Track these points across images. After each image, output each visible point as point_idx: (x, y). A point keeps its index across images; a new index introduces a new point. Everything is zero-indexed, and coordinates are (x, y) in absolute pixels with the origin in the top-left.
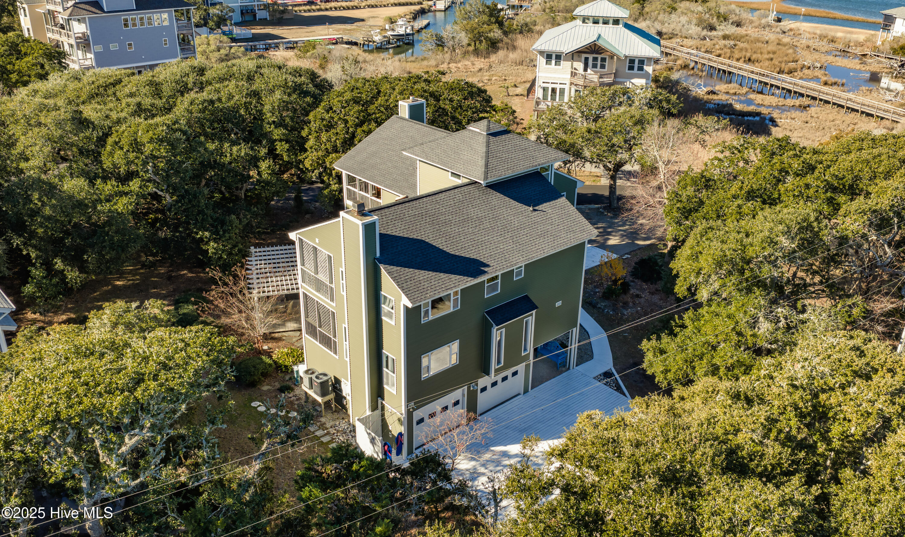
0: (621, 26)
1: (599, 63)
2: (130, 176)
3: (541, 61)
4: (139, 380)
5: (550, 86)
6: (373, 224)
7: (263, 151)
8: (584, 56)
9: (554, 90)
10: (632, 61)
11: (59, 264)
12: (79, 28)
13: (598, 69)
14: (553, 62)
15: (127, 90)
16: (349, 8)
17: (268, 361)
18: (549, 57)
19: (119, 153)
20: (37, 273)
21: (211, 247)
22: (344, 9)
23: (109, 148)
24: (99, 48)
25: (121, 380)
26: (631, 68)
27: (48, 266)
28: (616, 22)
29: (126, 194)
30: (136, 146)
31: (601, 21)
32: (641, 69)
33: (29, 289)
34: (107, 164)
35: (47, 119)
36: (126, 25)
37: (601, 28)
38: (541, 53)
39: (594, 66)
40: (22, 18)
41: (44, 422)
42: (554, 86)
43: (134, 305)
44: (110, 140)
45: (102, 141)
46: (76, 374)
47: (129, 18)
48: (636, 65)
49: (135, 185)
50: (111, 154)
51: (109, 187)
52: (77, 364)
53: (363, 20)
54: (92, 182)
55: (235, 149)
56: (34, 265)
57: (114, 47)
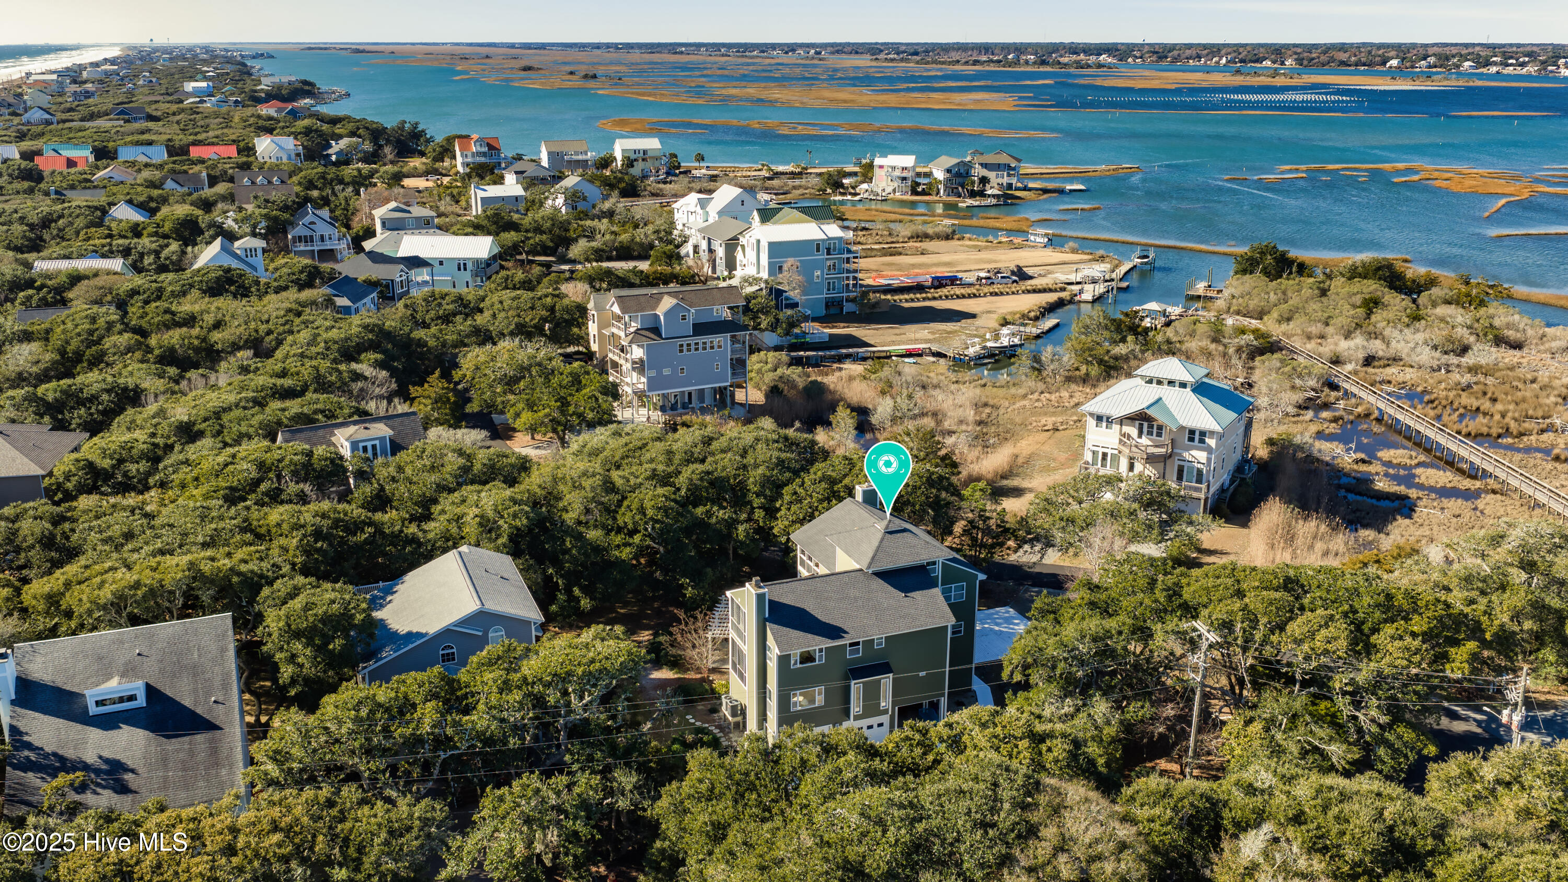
0: (1188, 389)
1: (1155, 431)
2: (632, 533)
3: (1091, 422)
4: (593, 661)
5: (1101, 450)
6: (764, 594)
7: (744, 516)
8: (1137, 423)
9: (1105, 455)
10: (1192, 432)
11: (577, 591)
12: (638, 353)
13: (1154, 437)
14: (1104, 424)
15: (648, 456)
16: (964, 297)
17: (707, 687)
18: (1099, 418)
19: (629, 514)
20: (561, 597)
21: (689, 592)
22: (958, 297)
23: (623, 509)
24: (653, 373)
25: (584, 661)
26: (1191, 439)
27: (569, 592)
28: (1183, 385)
29: (630, 545)
30: (642, 510)
31: (1166, 382)
32: (1202, 441)
33: (554, 608)
34: (620, 522)
35: (587, 483)
36: (681, 351)
37: (1165, 392)
38: (1092, 415)
39: (1150, 433)
40: (590, 323)
41: (550, 674)
42: (1105, 450)
43: (608, 628)
44: (626, 503)
45: (620, 504)
46: (567, 655)
47: (685, 344)
48: (1197, 437)
49: (637, 539)
50: (624, 514)
51: (618, 539)
52: (568, 651)
53: (973, 316)
54: (608, 532)
55: (721, 512)
56: (560, 591)
57: (666, 372)
